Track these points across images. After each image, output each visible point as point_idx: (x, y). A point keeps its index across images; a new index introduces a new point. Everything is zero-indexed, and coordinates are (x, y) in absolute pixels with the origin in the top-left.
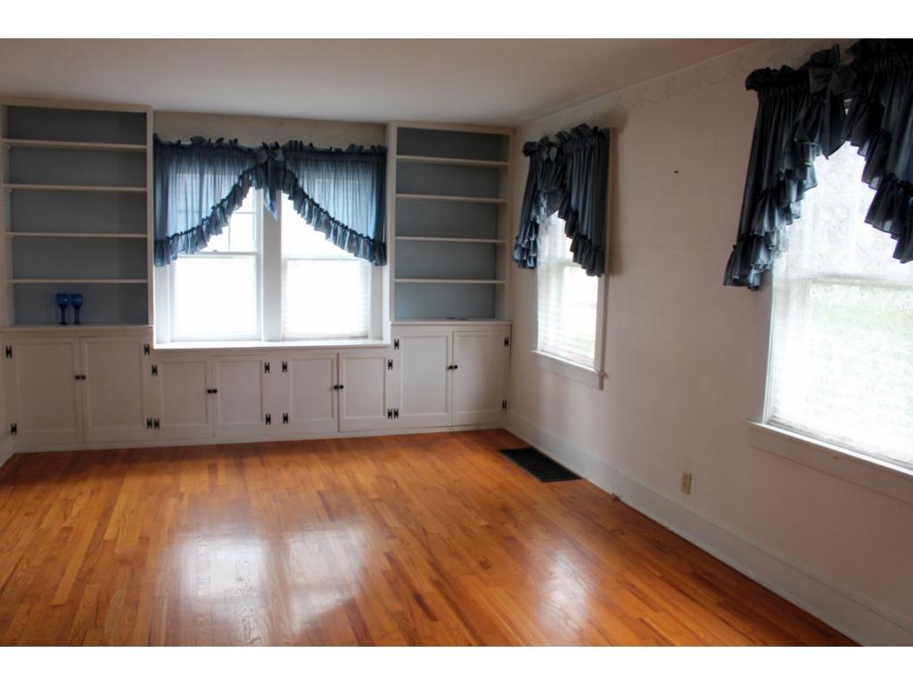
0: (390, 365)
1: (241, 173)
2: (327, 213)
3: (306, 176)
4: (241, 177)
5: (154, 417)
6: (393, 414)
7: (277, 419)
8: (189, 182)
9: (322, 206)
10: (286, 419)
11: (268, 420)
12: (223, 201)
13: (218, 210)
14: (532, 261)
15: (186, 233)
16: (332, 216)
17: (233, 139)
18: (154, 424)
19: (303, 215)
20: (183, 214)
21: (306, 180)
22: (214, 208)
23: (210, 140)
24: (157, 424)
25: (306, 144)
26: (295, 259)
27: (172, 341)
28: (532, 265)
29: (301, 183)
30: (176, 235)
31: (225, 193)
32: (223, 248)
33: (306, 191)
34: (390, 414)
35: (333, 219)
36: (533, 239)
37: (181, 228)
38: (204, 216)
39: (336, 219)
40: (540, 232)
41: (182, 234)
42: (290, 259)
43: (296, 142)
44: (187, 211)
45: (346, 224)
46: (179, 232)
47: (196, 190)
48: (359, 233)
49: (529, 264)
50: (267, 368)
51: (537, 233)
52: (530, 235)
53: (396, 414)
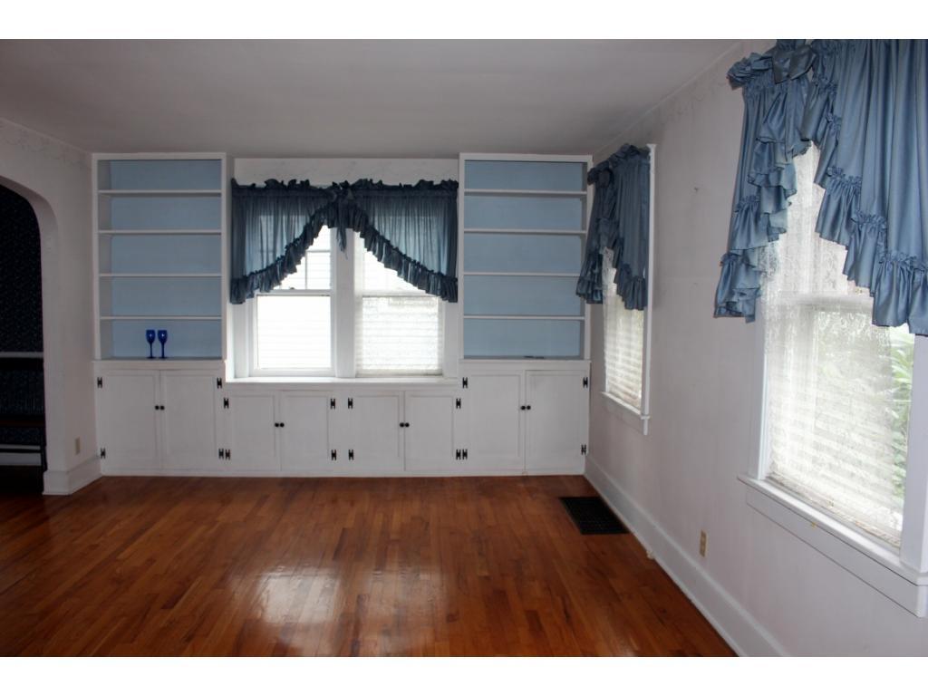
0: (458, 403)
1: (313, 213)
2: (397, 249)
3: (377, 213)
4: (312, 218)
5: (225, 447)
6: (462, 455)
7: (343, 455)
8: (264, 224)
9: (394, 244)
10: (351, 455)
11: (334, 455)
12: (296, 240)
13: (291, 249)
14: (599, 294)
15: (261, 272)
16: (404, 252)
17: (304, 180)
18: (225, 454)
19: (374, 253)
20: (260, 254)
21: (376, 219)
22: (287, 247)
23: (282, 182)
24: (228, 455)
25: (375, 182)
26: (369, 297)
27: (250, 376)
28: (599, 299)
29: (371, 220)
30: (252, 273)
31: (298, 233)
32: (299, 286)
33: (377, 228)
34: (458, 455)
35: (405, 256)
36: (596, 271)
37: (257, 267)
38: (278, 255)
39: (408, 256)
40: (604, 263)
41: (257, 273)
42: (364, 296)
43: (366, 180)
44: (262, 251)
45: (417, 260)
46: (254, 271)
47: (271, 232)
48: (430, 269)
49: (595, 299)
50: (333, 404)
51: (601, 264)
52: (594, 267)
53: (465, 454)
